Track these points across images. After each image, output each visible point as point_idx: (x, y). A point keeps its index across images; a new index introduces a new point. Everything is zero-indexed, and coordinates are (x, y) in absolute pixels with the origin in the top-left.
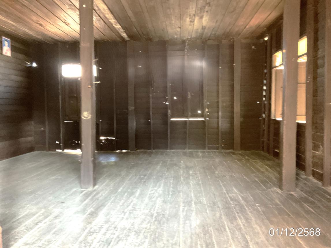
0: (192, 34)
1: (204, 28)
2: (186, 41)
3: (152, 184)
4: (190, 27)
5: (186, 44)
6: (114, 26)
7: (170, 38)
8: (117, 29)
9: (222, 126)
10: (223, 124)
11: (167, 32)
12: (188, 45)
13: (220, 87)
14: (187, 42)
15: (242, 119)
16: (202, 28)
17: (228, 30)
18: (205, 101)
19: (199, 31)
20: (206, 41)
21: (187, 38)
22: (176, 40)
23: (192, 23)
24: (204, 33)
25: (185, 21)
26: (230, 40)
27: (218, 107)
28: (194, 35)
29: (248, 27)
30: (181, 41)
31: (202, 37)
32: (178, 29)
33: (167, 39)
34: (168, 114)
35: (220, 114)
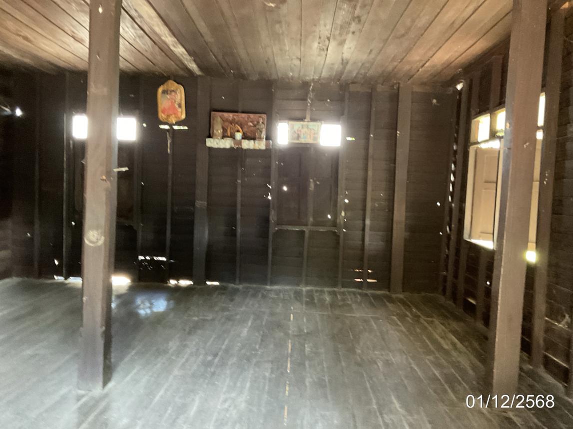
0: (322, 72)
1: (344, 63)
2: (310, 83)
3: (228, 381)
4: (319, 58)
5: (310, 89)
6: (172, 48)
7: (280, 75)
8: (178, 55)
9: (369, 244)
10: (372, 241)
11: (275, 65)
12: (313, 90)
13: (370, 173)
14: (312, 84)
15: (408, 234)
16: (341, 61)
17: (390, 68)
18: (340, 197)
19: (336, 67)
20: (347, 85)
21: (312, 78)
22: (291, 81)
23: (322, 52)
24: (346, 71)
25: (310, 48)
26: (393, 86)
27: (364, 209)
28: (325, 74)
29: (427, 64)
30: (301, 82)
31: (341, 77)
32: (297, 62)
33: (274, 77)
34: (271, 218)
35: (368, 222)
